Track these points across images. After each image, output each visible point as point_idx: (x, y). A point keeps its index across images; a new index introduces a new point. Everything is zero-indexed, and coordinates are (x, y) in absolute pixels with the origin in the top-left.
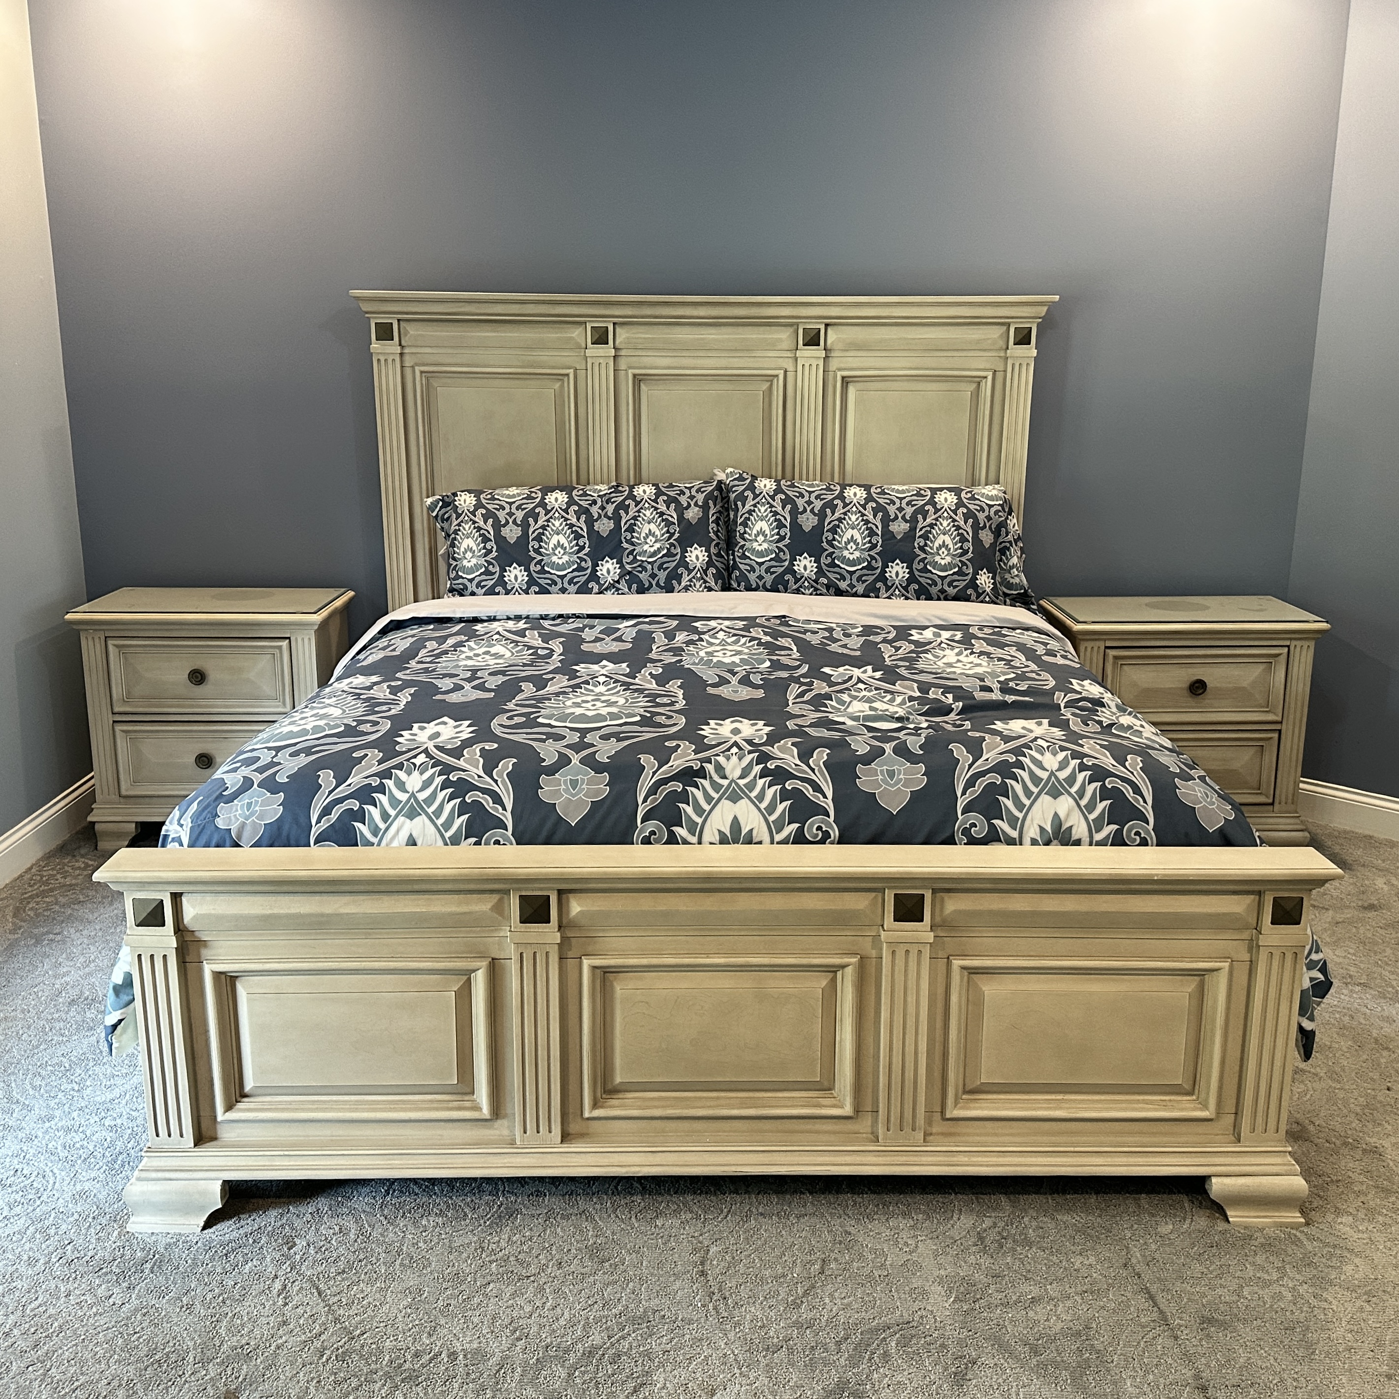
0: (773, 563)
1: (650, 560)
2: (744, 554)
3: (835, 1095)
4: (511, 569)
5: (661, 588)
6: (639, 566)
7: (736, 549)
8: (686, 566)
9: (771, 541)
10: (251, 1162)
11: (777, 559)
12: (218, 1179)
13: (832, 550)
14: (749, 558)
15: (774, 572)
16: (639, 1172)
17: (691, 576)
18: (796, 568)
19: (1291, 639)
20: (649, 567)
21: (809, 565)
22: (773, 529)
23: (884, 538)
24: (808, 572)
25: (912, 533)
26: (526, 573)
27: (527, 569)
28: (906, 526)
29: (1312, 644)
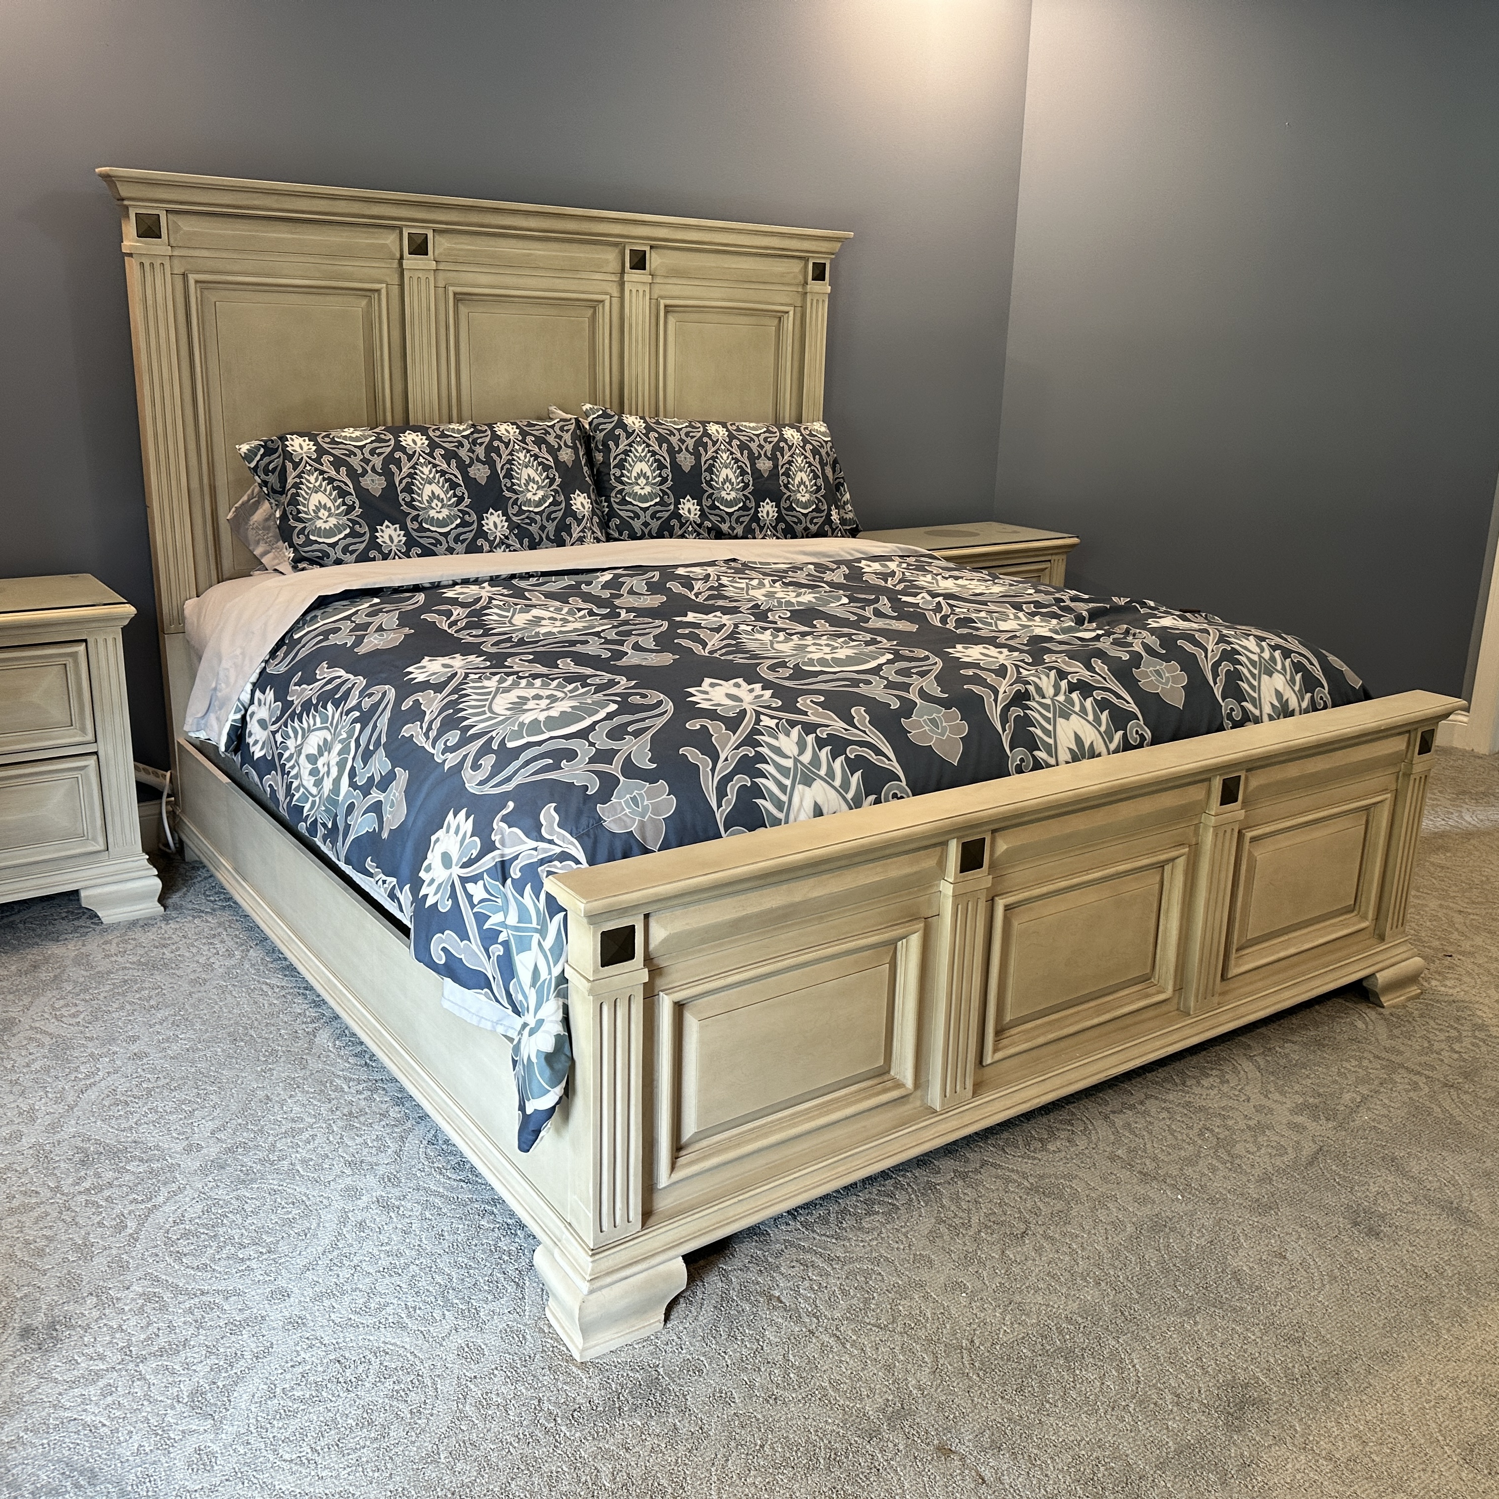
0: (658, 508)
1: (537, 510)
2: (624, 499)
3: (1156, 982)
4: (383, 528)
5: (552, 541)
6: (527, 518)
7: (613, 494)
8: (574, 514)
9: (653, 484)
10: (703, 1223)
11: (662, 503)
12: (677, 1257)
13: (711, 491)
14: (631, 503)
15: (660, 518)
16: (1039, 1103)
17: (581, 527)
18: (681, 512)
19: (1052, 554)
20: (538, 518)
21: (692, 508)
22: (654, 471)
23: (755, 476)
24: (692, 515)
25: (775, 471)
26: (402, 533)
27: (403, 527)
28: (769, 464)
29: (1064, 557)
